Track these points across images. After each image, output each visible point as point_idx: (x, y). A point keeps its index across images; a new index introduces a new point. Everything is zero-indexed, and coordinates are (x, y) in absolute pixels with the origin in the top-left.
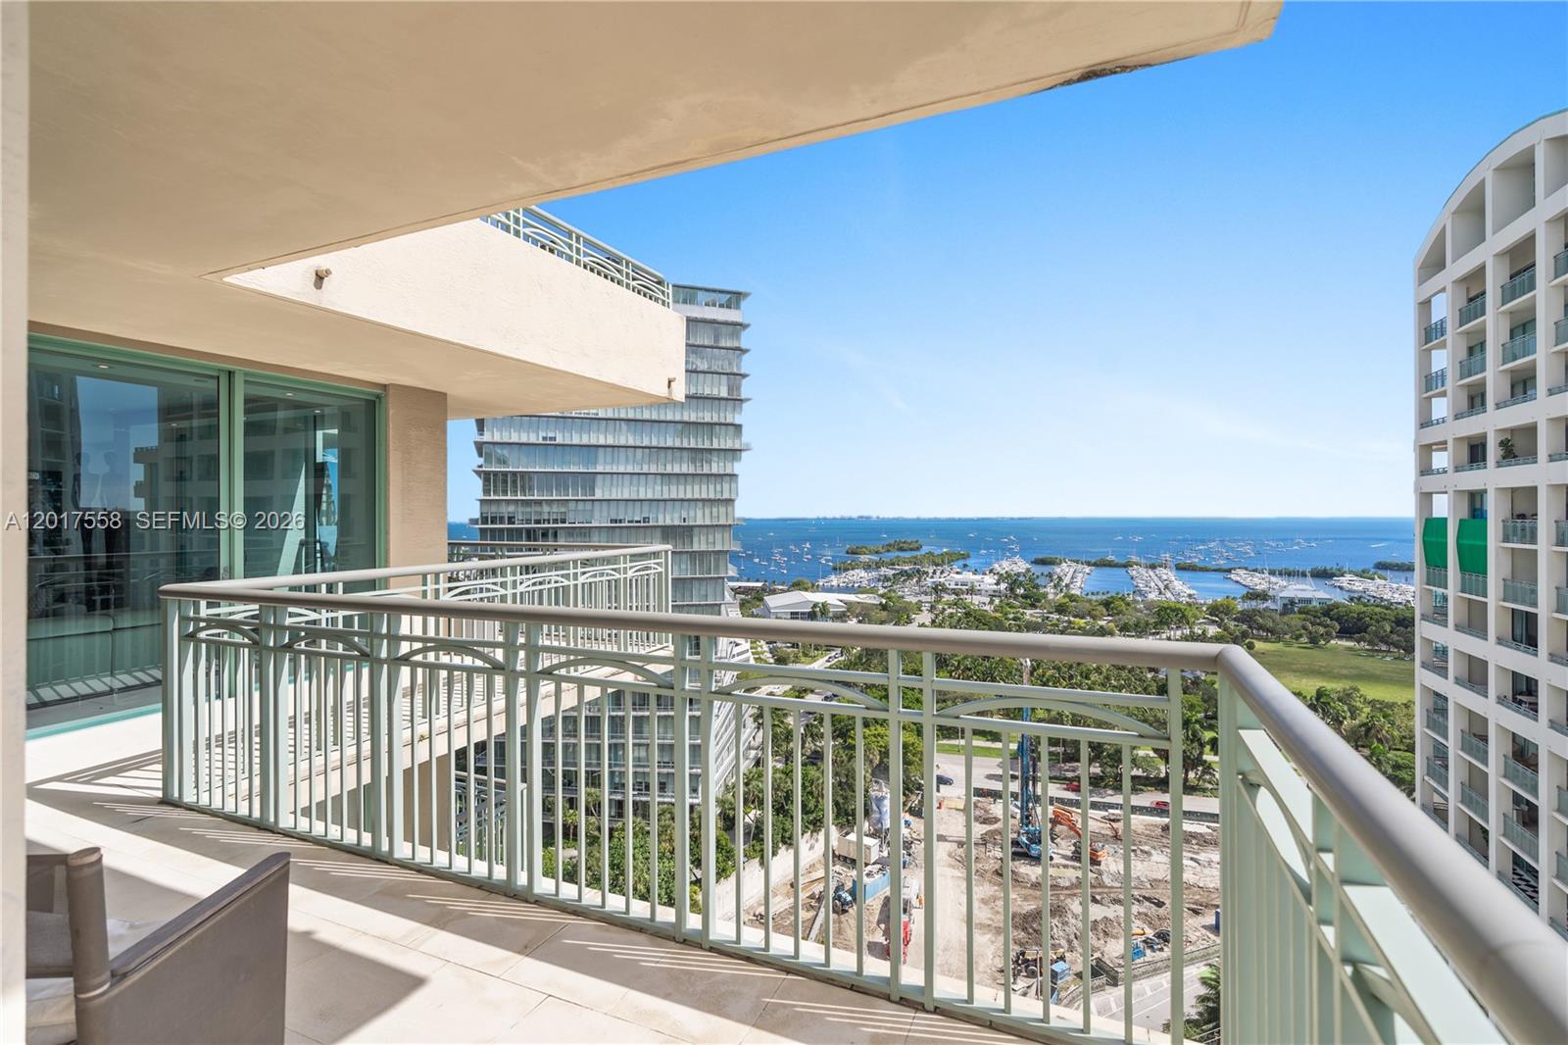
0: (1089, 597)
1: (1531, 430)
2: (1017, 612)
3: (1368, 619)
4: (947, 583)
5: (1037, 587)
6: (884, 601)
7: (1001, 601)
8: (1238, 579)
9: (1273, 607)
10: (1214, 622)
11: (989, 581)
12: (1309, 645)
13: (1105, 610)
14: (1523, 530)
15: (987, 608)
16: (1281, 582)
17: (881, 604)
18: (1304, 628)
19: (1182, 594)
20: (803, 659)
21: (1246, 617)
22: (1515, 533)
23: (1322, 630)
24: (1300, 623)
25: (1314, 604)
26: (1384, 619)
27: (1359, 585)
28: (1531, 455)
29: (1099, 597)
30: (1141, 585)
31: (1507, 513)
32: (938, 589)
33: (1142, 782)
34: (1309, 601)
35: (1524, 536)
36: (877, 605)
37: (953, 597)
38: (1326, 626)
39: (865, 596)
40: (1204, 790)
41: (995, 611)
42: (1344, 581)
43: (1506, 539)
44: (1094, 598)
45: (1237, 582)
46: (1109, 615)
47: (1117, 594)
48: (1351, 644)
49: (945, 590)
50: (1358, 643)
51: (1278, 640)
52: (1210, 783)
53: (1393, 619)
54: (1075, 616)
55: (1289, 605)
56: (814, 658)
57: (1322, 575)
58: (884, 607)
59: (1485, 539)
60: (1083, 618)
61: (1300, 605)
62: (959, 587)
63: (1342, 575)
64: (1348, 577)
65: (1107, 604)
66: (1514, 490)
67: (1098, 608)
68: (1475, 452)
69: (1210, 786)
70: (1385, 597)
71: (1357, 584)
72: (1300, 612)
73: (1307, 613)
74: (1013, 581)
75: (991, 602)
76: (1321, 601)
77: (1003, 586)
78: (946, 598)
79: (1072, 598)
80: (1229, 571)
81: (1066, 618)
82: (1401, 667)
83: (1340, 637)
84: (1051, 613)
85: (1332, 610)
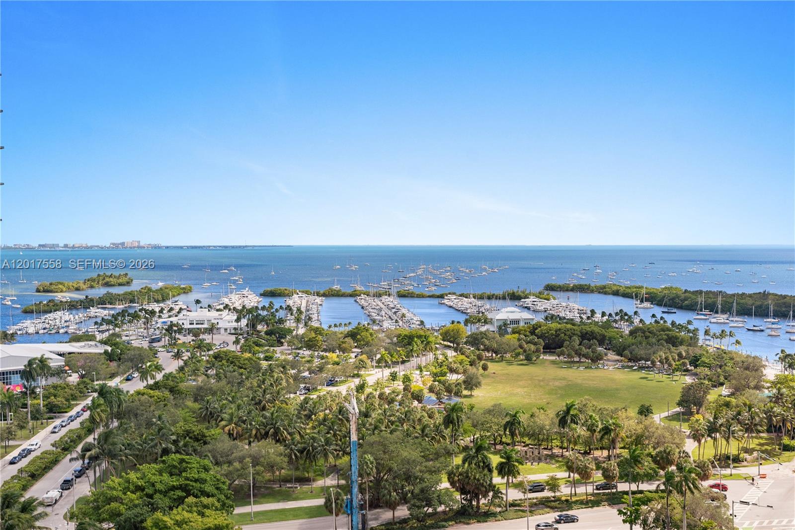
0: (333, 329)
2: (267, 351)
3: (563, 335)
4: (180, 322)
5: (281, 321)
6: (109, 349)
7: (246, 340)
8: (451, 304)
9: (492, 329)
10: (449, 347)
11: (228, 320)
12: (525, 362)
13: (352, 342)
15: (232, 348)
16: (487, 305)
17: (106, 352)
18: (521, 347)
19: (412, 322)
20: (19, 433)
21: (474, 340)
23: (533, 347)
24: (517, 343)
25: (522, 324)
26: (574, 334)
27: (542, 305)
29: (342, 329)
30: (373, 314)
32: (171, 329)
33: (442, 517)
34: (517, 322)
36: (101, 354)
37: (190, 338)
38: (535, 344)
39: (82, 344)
40: (494, 515)
41: (243, 350)
42: (529, 301)
44: (337, 329)
45: (451, 307)
46: (356, 347)
47: (359, 324)
48: (553, 358)
49: (180, 331)
50: (559, 357)
51: (502, 359)
52: (499, 506)
53: (579, 334)
54: (325, 350)
55: (503, 327)
56: (33, 432)
57: (514, 297)
58: (110, 357)
60: (334, 352)
61: (511, 326)
62: (195, 326)
63: (526, 297)
64: (532, 298)
65: (353, 335)
67: (346, 339)
69: (498, 510)
70: (561, 315)
71: (539, 304)
72: (514, 332)
73: (519, 333)
74: (253, 316)
75: (237, 342)
76: (527, 322)
77: (244, 322)
78: (182, 339)
79: (317, 331)
80: (441, 297)
81: (316, 353)
82: (592, 375)
83: (544, 353)
84: (299, 349)
85: (537, 329)
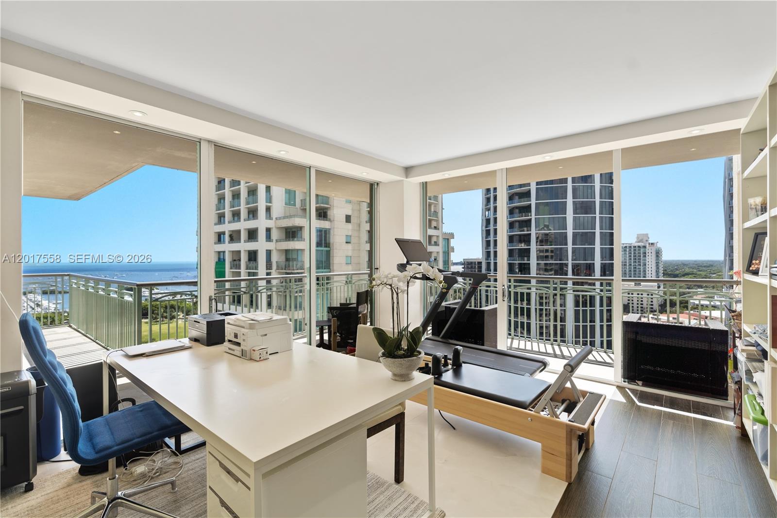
1: (239, 232)
14: (236, 265)
22: (234, 267)
28: (239, 240)
31: (231, 260)
35: (237, 267)
43: (231, 268)
59: (225, 268)
66: (233, 251)
68: (220, 237)
